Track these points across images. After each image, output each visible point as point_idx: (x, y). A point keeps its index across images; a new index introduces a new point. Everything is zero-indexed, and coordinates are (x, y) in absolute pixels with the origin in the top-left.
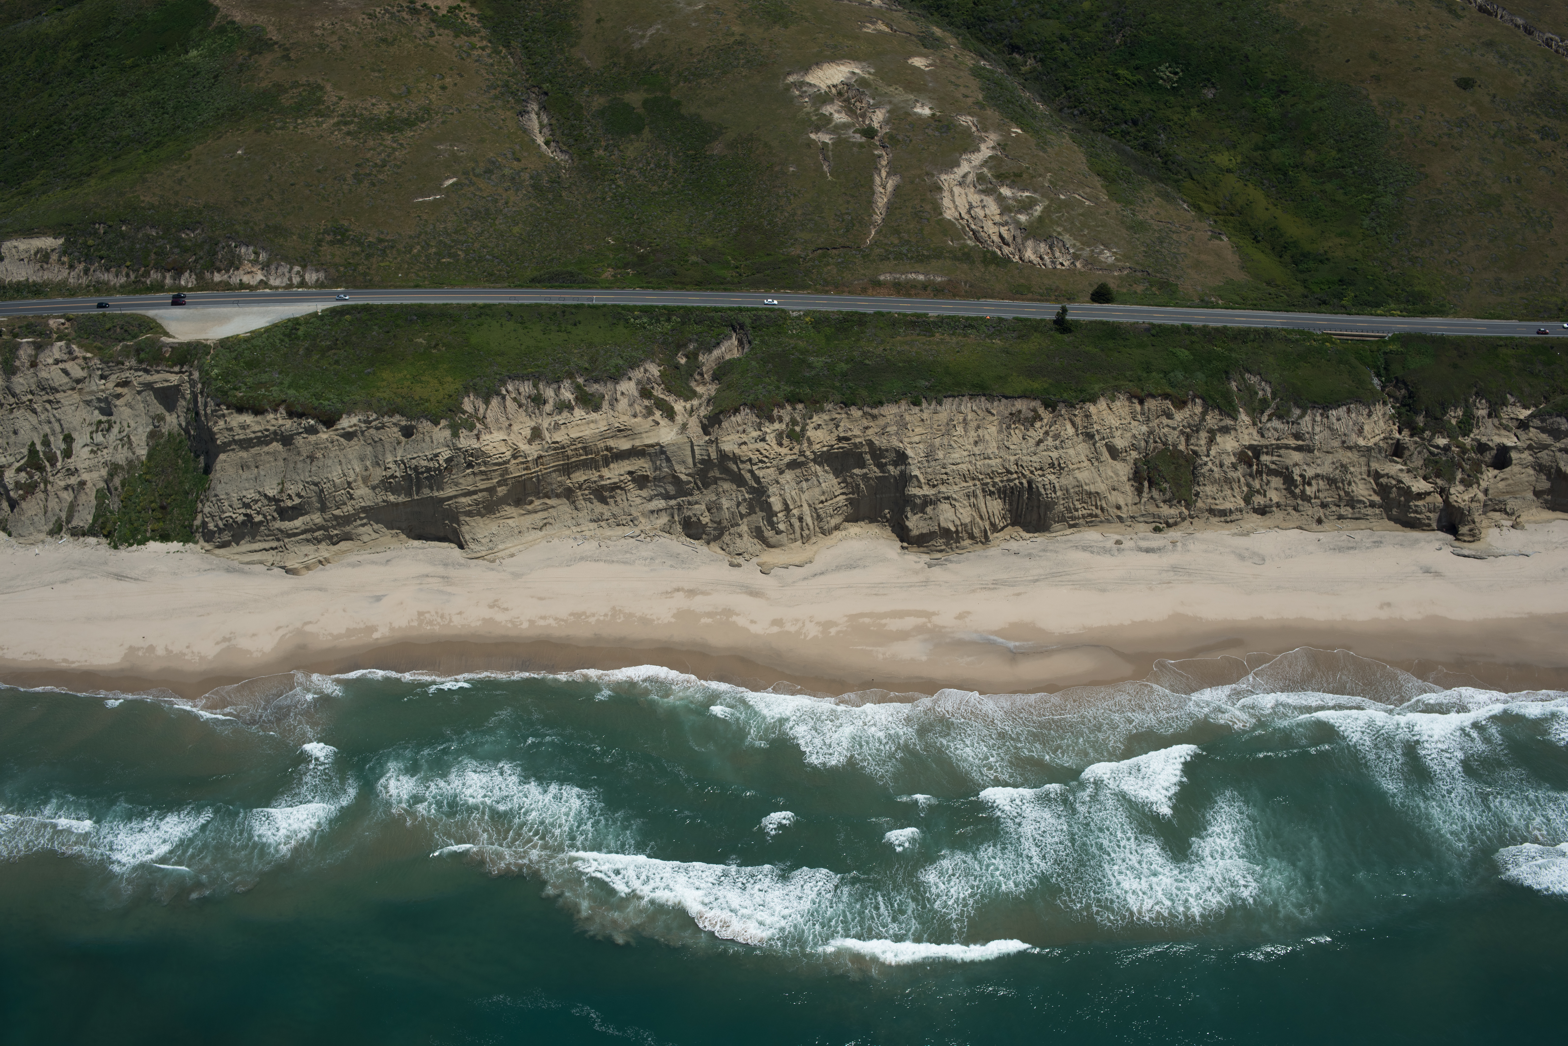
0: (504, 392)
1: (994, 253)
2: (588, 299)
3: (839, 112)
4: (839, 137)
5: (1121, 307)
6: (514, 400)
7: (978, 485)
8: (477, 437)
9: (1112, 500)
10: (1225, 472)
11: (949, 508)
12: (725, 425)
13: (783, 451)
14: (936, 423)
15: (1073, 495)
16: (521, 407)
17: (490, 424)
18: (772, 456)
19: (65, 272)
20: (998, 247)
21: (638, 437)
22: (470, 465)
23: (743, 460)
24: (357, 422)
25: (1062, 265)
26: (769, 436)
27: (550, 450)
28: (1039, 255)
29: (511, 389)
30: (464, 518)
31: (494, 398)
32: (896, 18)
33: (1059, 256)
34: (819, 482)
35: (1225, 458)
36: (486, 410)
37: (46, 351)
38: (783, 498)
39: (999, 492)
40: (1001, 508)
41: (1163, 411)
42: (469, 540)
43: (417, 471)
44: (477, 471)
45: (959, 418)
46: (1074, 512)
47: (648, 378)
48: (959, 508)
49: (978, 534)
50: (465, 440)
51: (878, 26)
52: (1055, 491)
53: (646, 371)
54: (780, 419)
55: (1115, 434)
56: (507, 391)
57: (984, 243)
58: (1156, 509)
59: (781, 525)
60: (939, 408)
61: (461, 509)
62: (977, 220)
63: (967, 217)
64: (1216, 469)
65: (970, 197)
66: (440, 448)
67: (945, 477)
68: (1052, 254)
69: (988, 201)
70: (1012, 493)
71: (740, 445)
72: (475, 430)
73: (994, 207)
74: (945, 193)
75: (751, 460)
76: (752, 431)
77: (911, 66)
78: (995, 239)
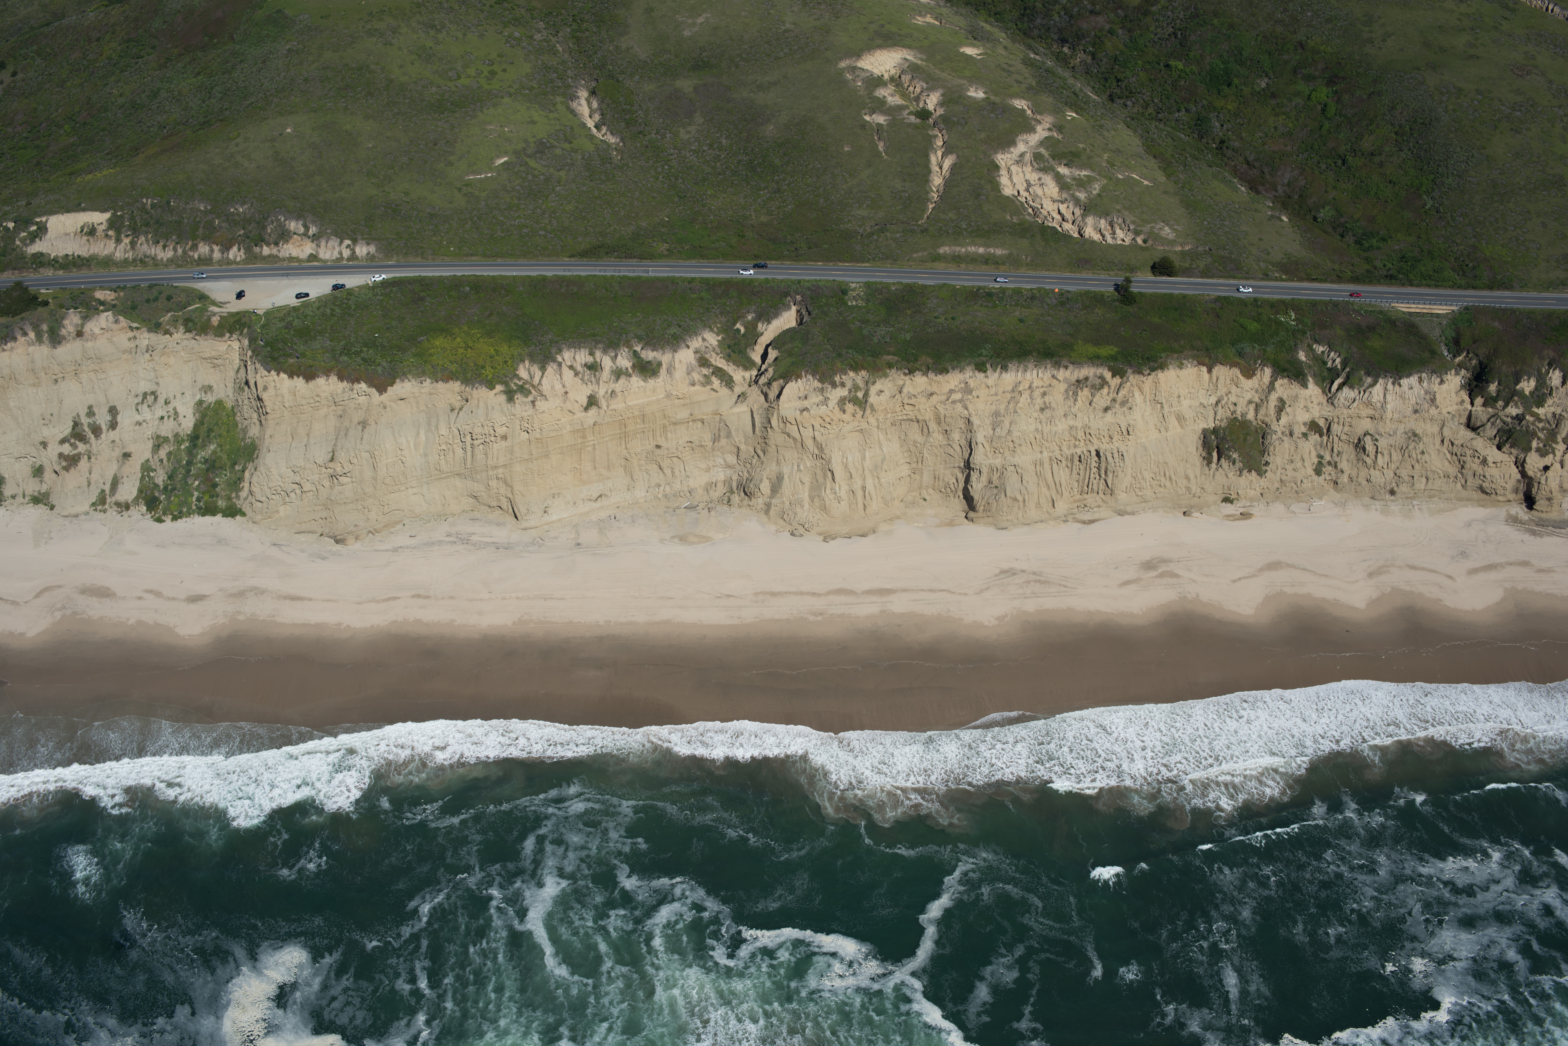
0: (560, 360)
1: (1054, 228)
3: (892, 95)
4: (894, 119)
5: (1186, 279)
6: (570, 368)
7: (1045, 453)
8: (533, 403)
9: (1180, 470)
10: (1295, 442)
11: (1016, 477)
12: (787, 390)
13: (846, 418)
14: (1001, 390)
15: (1142, 465)
16: (577, 375)
17: (546, 391)
18: (835, 423)
19: (110, 246)
20: (1058, 223)
21: (697, 405)
22: (526, 433)
23: (805, 426)
24: (411, 389)
25: (1123, 241)
26: (832, 402)
27: (607, 418)
28: (1099, 231)
29: (567, 356)
30: (518, 488)
31: (550, 365)
32: (945, 13)
33: (1120, 232)
34: (882, 450)
35: (1295, 428)
36: (542, 377)
37: (93, 321)
38: (846, 467)
39: (1067, 460)
40: (1068, 477)
41: (1232, 380)
42: (523, 510)
43: (472, 439)
44: (533, 439)
45: (1024, 385)
46: (1143, 482)
47: (706, 347)
48: (1026, 478)
49: (1045, 504)
50: (521, 406)
51: (928, 19)
52: (1123, 460)
53: (704, 340)
54: (842, 385)
55: (1183, 403)
56: (563, 358)
57: (1044, 219)
58: (1225, 480)
59: (843, 494)
60: (1004, 375)
61: (516, 478)
62: (1035, 198)
63: (1025, 194)
64: (1286, 439)
65: (1028, 176)
66: (495, 415)
67: (1011, 445)
68: (1113, 230)
69: (1046, 179)
70: (1080, 462)
71: (802, 411)
72: (530, 397)
73: (1052, 185)
74: (1003, 172)
75: (813, 427)
76: (813, 397)
77: (963, 54)
78: (1055, 215)
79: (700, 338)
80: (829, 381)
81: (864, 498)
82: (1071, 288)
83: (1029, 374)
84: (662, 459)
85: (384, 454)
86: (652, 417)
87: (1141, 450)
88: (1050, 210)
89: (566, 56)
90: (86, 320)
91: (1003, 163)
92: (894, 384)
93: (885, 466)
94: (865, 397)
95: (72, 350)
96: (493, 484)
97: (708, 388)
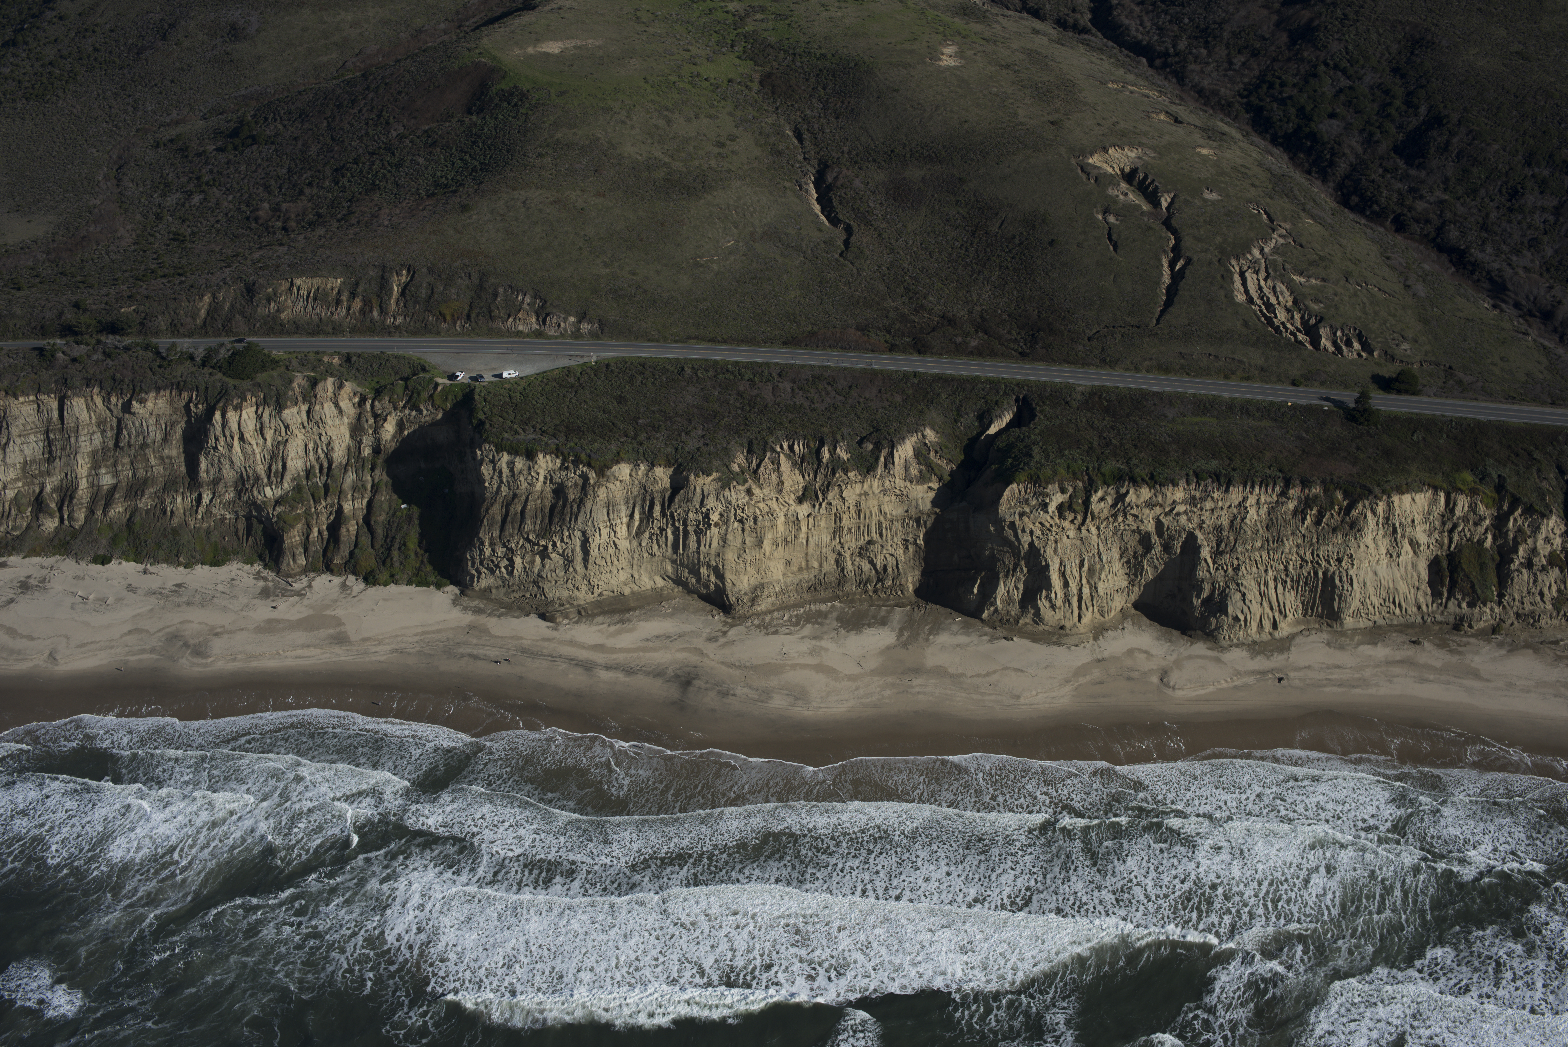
0: (778, 449)
1: (1290, 339)
2: (866, 363)
3: (1125, 194)
4: (1126, 219)
5: (1424, 399)
6: (788, 457)
7: (1270, 573)
8: (749, 492)
9: (1411, 597)
10: (1535, 575)
11: (1238, 596)
12: (1007, 493)
13: (1066, 524)
14: (1228, 504)
15: (1371, 590)
16: (794, 465)
17: (762, 480)
18: (1054, 529)
19: (342, 311)
20: (1292, 333)
21: (914, 503)
22: (741, 521)
23: (1023, 531)
24: (628, 471)
25: (1359, 355)
26: (1052, 508)
27: (822, 511)
28: (1335, 343)
29: (785, 446)
30: (729, 576)
31: (768, 454)
32: (1180, 111)
33: (1356, 345)
34: (1101, 560)
35: (1535, 560)
36: (759, 466)
37: (320, 386)
38: (1063, 574)
39: (1292, 580)
40: (1293, 599)
41: (1470, 506)
42: (732, 599)
43: (685, 524)
44: (747, 528)
45: (1252, 500)
46: (1371, 608)
47: (926, 444)
48: (1249, 596)
49: (1267, 625)
50: (737, 495)
51: (1162, 117)
52: (1351, 584)
53: (924, 436)
54: (1063, 491)
55: (1418, 528)
56: (781, 447)
57: (1277, 329)
58: (1457, 610)
59: (1059, 603)
60: (1231, 489)
61: (728, 567)
62: (1269, 306)
63: (1259, 302)
64: (1524, 571)
65: (1262, 283)
66: (711, 502)
67: (1236, 562)
68: (1349, 344)
69: (1281, 287)
70: (1306, 583)
71: (1021, 515)
72: (746, 485)
73: (1287, 294)
74: (1237, 278)
75: (1032, 532)
76: (1033, 502)
77: (1199, 154)
78: (1289, 325)
79: (920, 435)
80: (1050, 487)
81: (1080, 607)
82: (1304, 402)
83: (1257, 489)
84: (876, 556)
85: (597, 535)
86: (868, 512)
87: (1371, 574)
88: (1283, 319)
89: (796, 141)
90: (314, 383)
91: (1237, 269)
92: (1117, 492)
93: (1103, 576)
94: (1087, 503)
95: (299, 412)
96: (704, 571)
97: (926, 486)
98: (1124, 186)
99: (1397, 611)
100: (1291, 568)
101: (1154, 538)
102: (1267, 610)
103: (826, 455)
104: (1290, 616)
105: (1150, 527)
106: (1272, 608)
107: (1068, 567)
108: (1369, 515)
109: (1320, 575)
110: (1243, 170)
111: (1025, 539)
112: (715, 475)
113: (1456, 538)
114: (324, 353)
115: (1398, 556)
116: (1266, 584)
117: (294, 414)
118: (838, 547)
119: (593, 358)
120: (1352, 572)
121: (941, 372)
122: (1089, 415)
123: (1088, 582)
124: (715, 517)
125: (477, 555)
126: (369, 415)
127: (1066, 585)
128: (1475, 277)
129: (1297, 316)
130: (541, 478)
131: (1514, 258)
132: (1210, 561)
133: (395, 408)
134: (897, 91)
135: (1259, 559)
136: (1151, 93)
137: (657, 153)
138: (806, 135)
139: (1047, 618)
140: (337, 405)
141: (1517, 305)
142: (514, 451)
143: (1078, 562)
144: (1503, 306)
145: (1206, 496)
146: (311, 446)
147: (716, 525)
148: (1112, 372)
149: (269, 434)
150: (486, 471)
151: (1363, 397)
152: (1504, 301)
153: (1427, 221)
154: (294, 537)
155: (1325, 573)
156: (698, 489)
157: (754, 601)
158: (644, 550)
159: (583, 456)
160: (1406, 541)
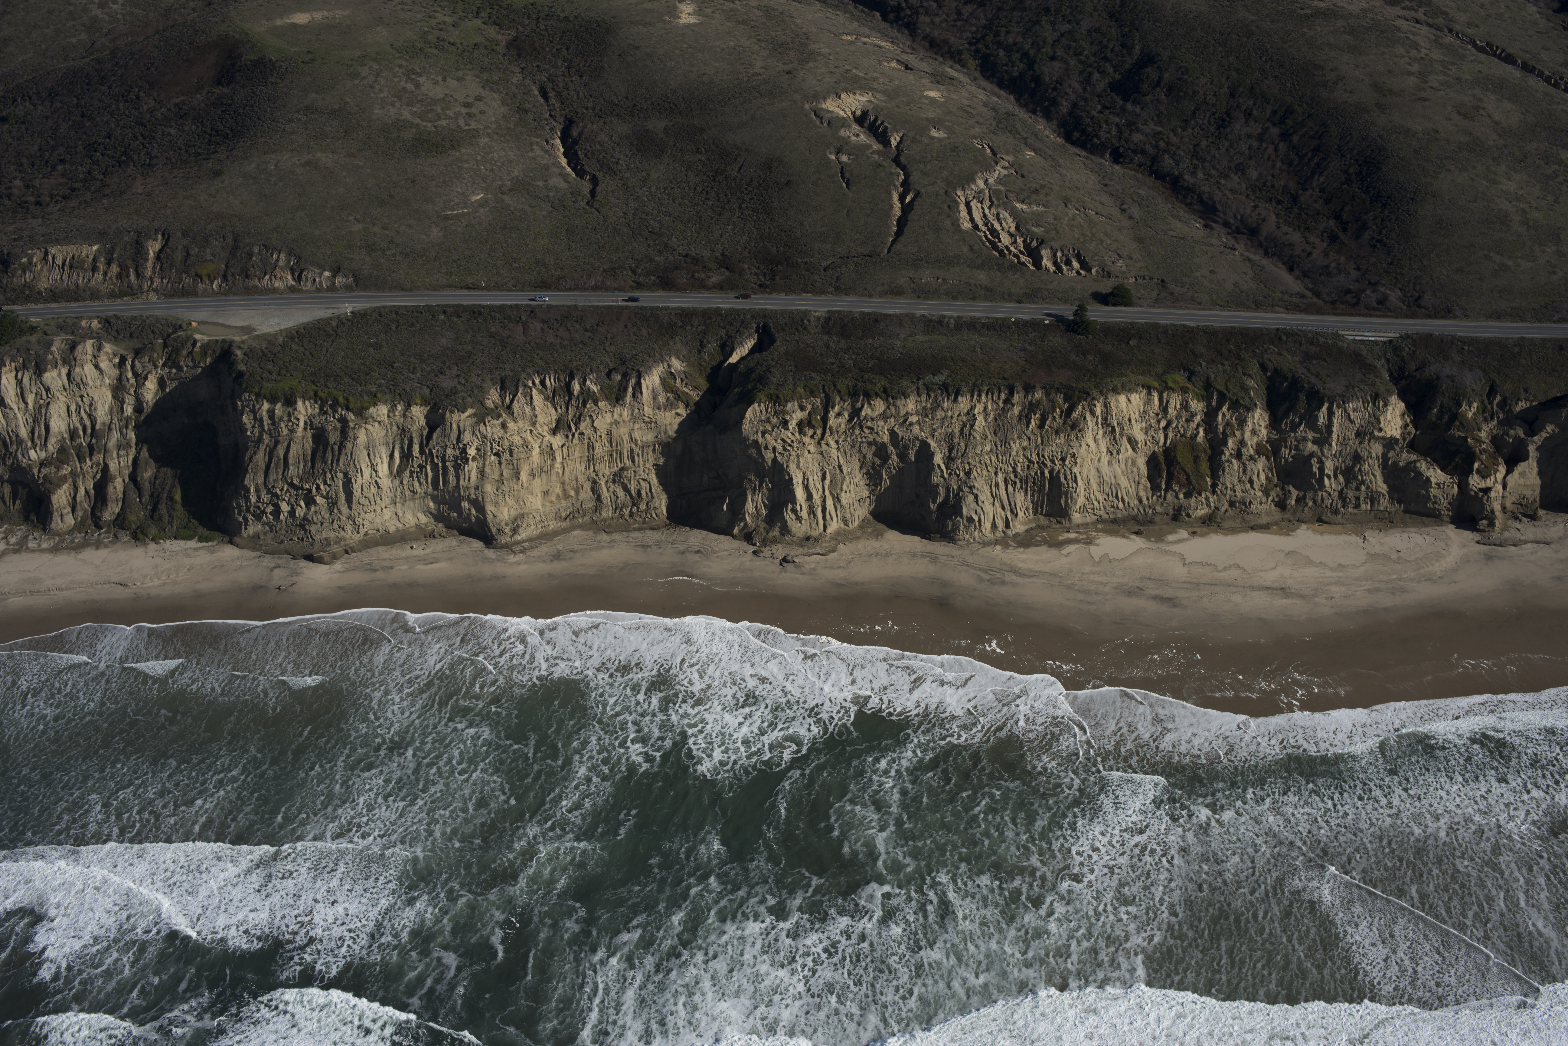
2: (613, 301)
3: (857, 135)
5: (1138, 309)
6: (540, 392)
7: (1000, 475)
8: (504, 426)
9: (1132, 491)
10: (1244, 464)
11: (971, 498)
12: (749, 413)
13: (807, 439)
14: (957, 413)
15: (1094, 486)
16: (547, 399)
17: (516, 414)
18: (795, 444)
19: (99, 277)
20: (1015, 256)
21: (663, 429)
22: (497, 454)
23: (766, 448)
24: (386, 412)
25: (1078, 273)
26: (792, 425)
27: (575, 441)
28: (1055, 263)
29: (537, 381)
30: (490, 508)
31: (521, 389)
32: (911, 59)
33: (1076, 264)
34: (841, 471)
35: (1244, 450)
36: (512, 401)
37: (80, 348)
38: (806, 487)
39: (1021, 482)
40: (1023, 498)
41: (1181, 404)
42: (494, 530)
43: (444, 461)
44: (503, 460)
45: (979, 408)
46: (1096, 503)
47: (671, 373)
48: (981, 498)
49: (1000, 524)
50: (492, 429)
51: (894, 64)
52: (1076, 481)
53: (669, 366)
54: (802, 408)
55: (1135, 426)
56: (533, 383)
57: (1001, 252)
58: (1176, 501)
59: (804, 514)
60: (959, 398)
61: (488, 499)
62: (993, 232)
63: (984, 229)
64: (1234, 461)
65: (987, 211)
66: (467, 437)
67: (967, 467)
68: (1068, 263)
69: (1004, 214)
70: (1034, 483)
71: (764, 433)
72: (501, 420)
73: (1010, 220)
74: (962, 207)
75: (774, 449)
76: (775, 420)
77: (927, 97)
78: (1012, 248)
79: (666, 365)
80: (789, 405)
81: (824, 518)
82: (1027, 317)
83: (983, 397)
84: (629, 481)
85: (359, 475)
86: (619, 440)
87: (1093, 471)
88: (1007, 243)
89: (542, 100)
90: (73, 347)
91: (963, 199)
92: (853, 407)
93: (845, 487)
94: (825, 420)
95: (59, 375)
96: (465, 505)
97: (673, 412)
98: (856, 127)
99: (1121, 505)
100: (1019, 469)
101: (891, 448)
102: (999, 509)
103: (576, 387)
104: (1021, 514)
105: (886, 438)
106: (1003, 508)
107: (811, 480)
108: (1089, 417)
109: (1047, 474)
110: (968, 109)
111: (769, 456)
112: (470, 411)
113: (1171, 435)
114: (82, 318)
115: (1118, 453)
116: (997, 485)
117: (54, 377)
118: (593, 475)
119: (348, 309)
120: (1076, 470)
121: (684, 305)
122: (826, 338)
123: (831, 493)
124: (472, 452)
125: (242, 502)
126: (130, 375)
127: (809, 497)
128: (1188, 201)
129: (1020, 240)
130: (302, 424)
131: (1223, 182)
132: (943, 467)
133: (156, 367)
134: (637, 48)
135: (988, 462)
136: (883, 44)
137: (406, 114)
138: (552, 94)
139: (794, 529)
140: (97, 366)
141: (1226, 224)
142: (273, 400)
143: (819, 474)
144: (1214, 225)
145: (937, 406)
146: (73, 408)
147: (474, 459)
148: (845, 298)
149: (31, 399)
150: (247, 419)
151: (1081, 310)
152: (1215, 222)
153: (1143, 152)
154: (60, 497)
155: (1051, 472)
156: (455, 426)
157: (515, 531)
158: (406, 488)
159: (341, 400)
160: (1125, 438)
